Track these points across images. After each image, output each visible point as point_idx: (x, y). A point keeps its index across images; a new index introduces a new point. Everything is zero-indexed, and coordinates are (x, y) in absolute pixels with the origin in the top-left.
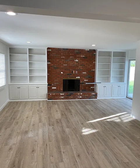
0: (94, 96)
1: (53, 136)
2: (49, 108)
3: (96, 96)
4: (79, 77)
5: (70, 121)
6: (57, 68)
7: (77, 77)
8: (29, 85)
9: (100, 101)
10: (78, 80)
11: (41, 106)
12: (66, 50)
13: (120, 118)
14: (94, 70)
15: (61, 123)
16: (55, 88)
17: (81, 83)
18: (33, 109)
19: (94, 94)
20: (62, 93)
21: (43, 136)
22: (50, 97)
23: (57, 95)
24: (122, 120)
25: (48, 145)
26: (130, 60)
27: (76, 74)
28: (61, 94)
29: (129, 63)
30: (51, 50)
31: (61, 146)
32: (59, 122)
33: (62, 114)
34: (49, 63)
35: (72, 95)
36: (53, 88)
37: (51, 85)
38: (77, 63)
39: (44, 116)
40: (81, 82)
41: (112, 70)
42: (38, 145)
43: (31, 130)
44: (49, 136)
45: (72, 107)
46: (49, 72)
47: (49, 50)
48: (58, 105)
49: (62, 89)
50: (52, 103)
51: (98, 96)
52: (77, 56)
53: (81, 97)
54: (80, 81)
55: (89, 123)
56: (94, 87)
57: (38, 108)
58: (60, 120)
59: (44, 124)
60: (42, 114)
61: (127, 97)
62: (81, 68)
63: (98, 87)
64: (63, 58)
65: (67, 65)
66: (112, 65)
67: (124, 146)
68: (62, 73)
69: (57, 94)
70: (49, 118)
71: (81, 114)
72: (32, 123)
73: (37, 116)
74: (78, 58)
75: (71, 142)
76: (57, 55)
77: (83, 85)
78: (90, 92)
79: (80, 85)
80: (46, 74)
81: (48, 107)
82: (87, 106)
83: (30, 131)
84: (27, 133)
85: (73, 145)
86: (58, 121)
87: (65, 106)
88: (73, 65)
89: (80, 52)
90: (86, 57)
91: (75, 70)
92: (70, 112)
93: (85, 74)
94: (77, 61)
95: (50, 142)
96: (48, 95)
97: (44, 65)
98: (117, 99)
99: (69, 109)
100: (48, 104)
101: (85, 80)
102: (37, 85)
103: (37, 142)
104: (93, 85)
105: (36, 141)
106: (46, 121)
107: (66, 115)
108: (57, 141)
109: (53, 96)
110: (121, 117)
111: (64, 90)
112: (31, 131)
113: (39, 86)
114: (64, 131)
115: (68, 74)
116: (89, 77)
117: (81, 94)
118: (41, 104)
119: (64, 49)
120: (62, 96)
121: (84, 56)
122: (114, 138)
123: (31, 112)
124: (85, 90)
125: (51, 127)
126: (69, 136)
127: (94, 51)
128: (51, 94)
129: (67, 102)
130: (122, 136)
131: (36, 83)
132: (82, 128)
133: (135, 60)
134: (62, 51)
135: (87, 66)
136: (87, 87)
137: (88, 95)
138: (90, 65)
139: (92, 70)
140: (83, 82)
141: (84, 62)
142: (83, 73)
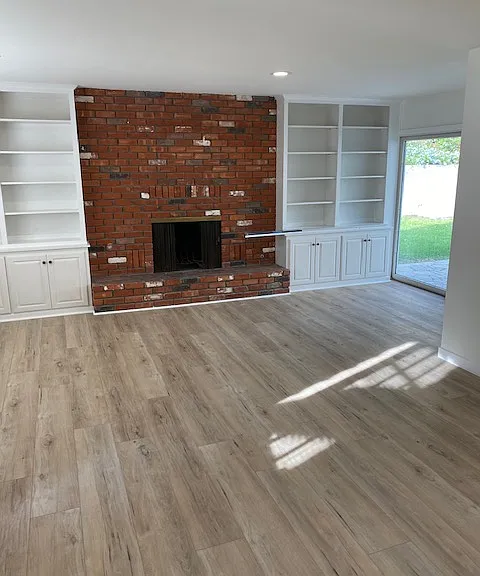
0: (277, 284)
1: (151, 492)
2: (108, 350)
3: (284, 281)
4: (217, 212)
5: (210, 407)
6: (125, 176)
7: (208, 213)
8: (8, 256)
9: (302, 301)
10: (215, 225)
11: (71, 343)
12: (156, 100)
13: (401, 372)
14: (272, 180)
15: (175, 418)
16: (123, 260)
17: (227, 236)
18: (38, 358)
19: (276, 274)
20: (151, 281)
21: (105, 501)
22: (102, 300)
23: (132, 291)
24: (411, 381)
25: (136, 552)
26: (403, 140)
27: (205, 200)
28: (148, 285)
29: (400, 149)
30: (91, 99)
31: (201, 553)
32: (161, 411)
33: (169, 373)
34: (88, 155)
35: (193, 286)
36: (112, 260)
37: (102, 249)
38: (204, 152)
39: (92, 390)
40: (226, 231)
41: (339, 178)
42: (88, 562)
43: (39, 472)
44: (134, 499)
45: (203, 334)
46: (88, 193)
47: (82, 99)
48: (141, 330)
49: (149, 264)
50: (118, 325)
51: (292, 281)
52: (204, 122)
53: (229, 290)
54: (220, 226)
55: (290, 403)
56: (273, 249)
57: (58, 354)
58: (167, 406)
59: (98, 435)
60: (81, 382)
61: (392, 278)
62: (223, 176)
63: (292, 246)
64: (145, 132)
65: (164, 162)
66: (339, 156)
67: (472, 510)
68: (145, 196)
69: (133, 284)
70: (115, 397)
71: (247, 367)
72: (41, 435)
73: (61, 390)
74: (209, 130)
75: (240, 517)
76: (120, 122)
77: (233, 241)
78: (263, 270)
79: (220, 244)
80: (77, 203)
81: (99, 345)
82: (259, 328)
83: (37, 479)
84: (22, 494)
85: (256, 538)
86: (159, 406)
87: (174, 334)
88: (189, 162)
89: (216, 105)
90: (240, 129)
91: (201, 184)
92: (201, 358)
93: (239, 197)
94: (206, 143)
95: (142, 532)
96: (96, 291)
97: (69, 165)
98: (362, 289)
99: (194, 348)
100: (97, 329)
101: (240, 223)
102: (43, 254)
103: (77, 546)
104: (271, 241)
105: (73, 540)
106: (102, 412)
107: (186, 377)
108: (177, 521)
109: (115, 292)
110: (402, 364)
111: (160, 267)
112: (42, 477)
113: (50, 256)
114: (193, 462)
115: (172, 202)
116: (256, 210)
117: (231, 278)
118: (70, 331)
119: (147, 94)
120: (154, 290)
121: (230, 124)
122: (418, 471)
123: (30, 376)
124: (240, 260)
125: (133, 447)
126: (226, 486)
127: (271, 102)
128: (106, 288)
129: (179, 314)
130: (444, 455)
131: (38, 241)
132: (270, 435)
133: (457, 134)
134: (138, 101)
135: (244, 163)
136: (249, 251)
137: (256, 281)
138: (259, 162)
139: (265, 181)
140: (234, 229)
141: (233, 150)
142: (232, 193)
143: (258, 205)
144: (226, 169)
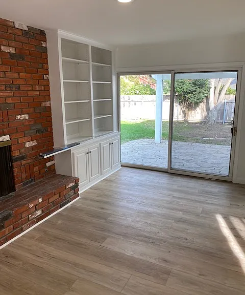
0: (72, 192)
4: (7, 138)
14: (48, 104)
19: (71, 184)
29: (117, 81)
35: (7, 222)
40: (16, 154)
53: (39, 213)
54: (11, 151)
56: (53, 162)
62: (9, 101)
63: (75, 157)
77: (24, 162)
79: (12, 167)
90: (20, 56)
93: (25, 120)
101: (28, 145)
116: (38, 131)
117: (40, 201)
124: (30, 179)
127: (42, 35)
135: (26, 89)
136: (36, 169)
137: (57, 196)
138: (37, 88)
139: (43, 104)
140: (23, 150)
141: (16, 75)
142: (19, 117)
143: (39, 126)
144: (11, 94)
